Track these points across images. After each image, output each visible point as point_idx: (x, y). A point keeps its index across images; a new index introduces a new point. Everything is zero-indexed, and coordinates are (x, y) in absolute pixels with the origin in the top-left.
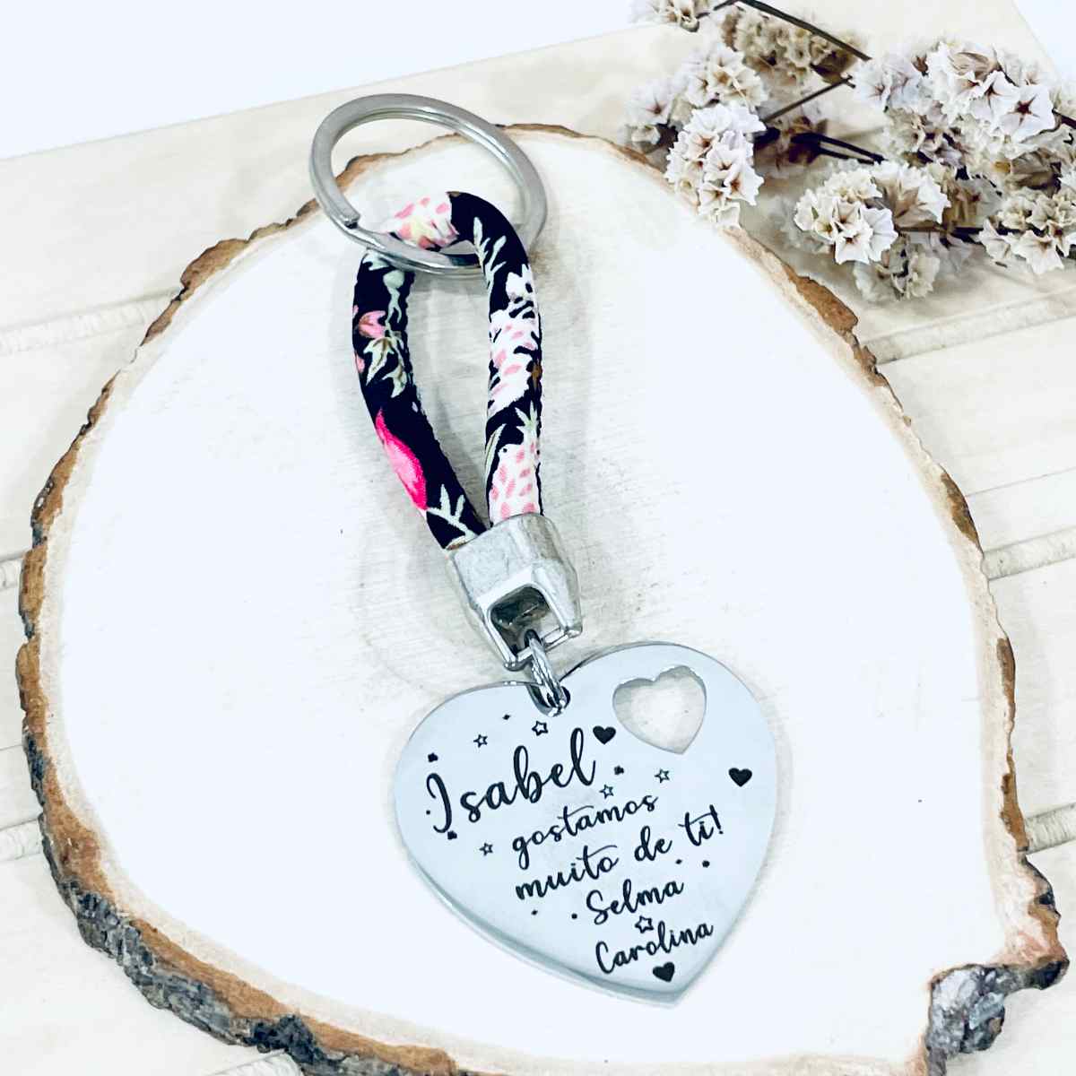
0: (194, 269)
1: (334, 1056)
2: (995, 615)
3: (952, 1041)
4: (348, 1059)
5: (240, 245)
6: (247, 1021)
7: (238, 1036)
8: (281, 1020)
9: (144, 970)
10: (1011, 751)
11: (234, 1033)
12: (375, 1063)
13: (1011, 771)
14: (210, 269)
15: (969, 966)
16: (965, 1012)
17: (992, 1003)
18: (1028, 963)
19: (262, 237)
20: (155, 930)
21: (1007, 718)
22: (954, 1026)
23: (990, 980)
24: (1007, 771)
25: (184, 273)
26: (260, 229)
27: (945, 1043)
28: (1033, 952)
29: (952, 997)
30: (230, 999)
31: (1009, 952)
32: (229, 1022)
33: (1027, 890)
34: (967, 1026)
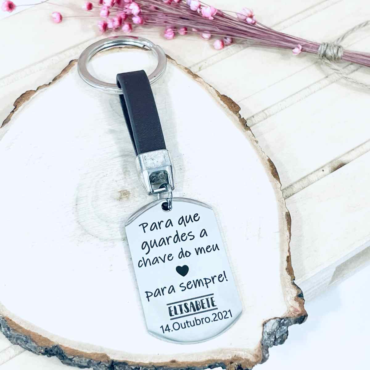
0: (18, 101)
1: (71, 357)
2: (285, 204)
3: (270, 342)
4: (75, 358)
5: (33, 92)
6: (42, 348)
7: (40, 352)
8: (53, 347)
9: (8, 333)
10: (289, 248)
11: (38, 351)
12: (84, 359)
13: (289, 255)
14: (23, 101)
15: (275, 318)
16: (275, 333)
17: (283, 329)
18: (295, 316)
19: (41, 89)
20: (11, 320)
21: (288, 238)
22: (271, 337)
23: (283, 322)
24: (288, 255)
25: (15, 102)
26: (40, 86)
27: (268, 343)
28: (296, 313)
29: (270, 328)
30: (36, 341)
31: (288, 313)
32: (37, 348)
33: (294, 293)
34: (275, 337)
